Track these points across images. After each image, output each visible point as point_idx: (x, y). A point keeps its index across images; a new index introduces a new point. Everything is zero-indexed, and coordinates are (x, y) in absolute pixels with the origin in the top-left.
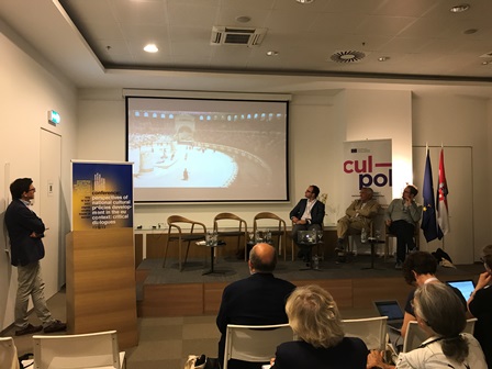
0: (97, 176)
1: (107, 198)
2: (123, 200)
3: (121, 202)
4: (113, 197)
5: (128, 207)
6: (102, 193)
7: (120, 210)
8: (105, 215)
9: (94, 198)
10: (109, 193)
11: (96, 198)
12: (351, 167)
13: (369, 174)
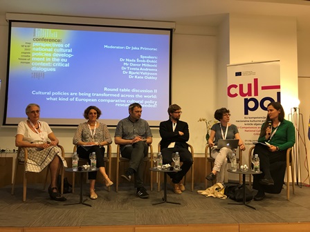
12: (236, 91)
13: (255, 97)
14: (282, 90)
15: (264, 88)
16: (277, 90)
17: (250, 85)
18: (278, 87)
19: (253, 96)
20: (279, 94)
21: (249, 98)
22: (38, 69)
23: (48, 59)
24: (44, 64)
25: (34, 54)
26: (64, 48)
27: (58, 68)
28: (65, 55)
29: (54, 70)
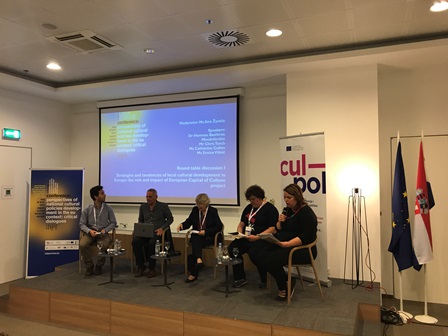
0: (52, 181)
1: (59, 200)
2: (73, 202)
4: (64, 199)
6: (55, 196)
8: (57, 215)
9: (48, 200)
10: (61, 196)
11: (50, 200)
12: (286, 168)
13: (303, 177)
14: (327, 170)
15: (311, 166)
16: (322, 170)
17: (298, 162)
18: (323, 166)
19: (301, 176)
20: (324, 173)
21: (298, 177)
22: (122, 151)
23: (129, 141)
24: (126, 146)
25: (118, 137)
26: (142, 128)
27: (137, 148)
28: (142, 135)
29: (134, 150)
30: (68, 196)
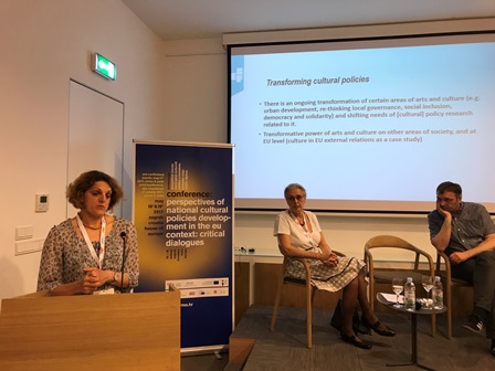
0: (176, 167)
1: (191, 202)
2: (216, 206)
3: (212, 210)
4: (200, 201)
5: (225, 219)
6: (183, 194)
7: (211, 223)
8: (188, 231)
9: (169, 202)
10: (194, 195)
11: (173, 202)
30: (206, 196)
